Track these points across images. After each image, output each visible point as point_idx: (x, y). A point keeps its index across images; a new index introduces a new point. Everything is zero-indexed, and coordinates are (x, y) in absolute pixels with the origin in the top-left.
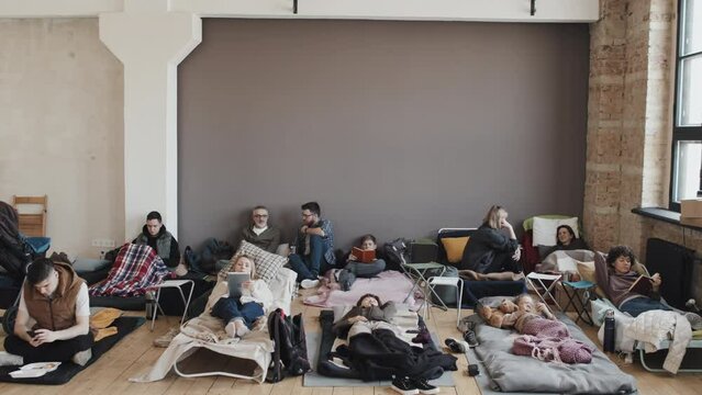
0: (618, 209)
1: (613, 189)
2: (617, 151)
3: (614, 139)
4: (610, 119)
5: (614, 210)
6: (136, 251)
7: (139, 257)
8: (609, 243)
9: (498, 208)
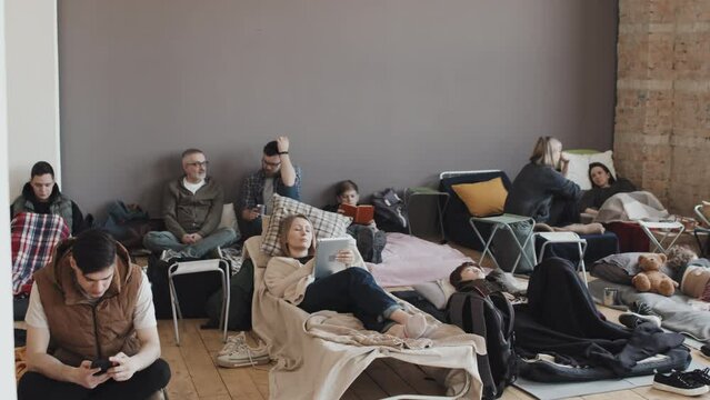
0: (670, 138)
1: (665, 113)
2: (669, 63)
3: (666, 48)
4: (661, 22)
5: (665, 139)
6: (39, 224)
7: (47, 234)
8: (659, 182)
9: (548, 139)
